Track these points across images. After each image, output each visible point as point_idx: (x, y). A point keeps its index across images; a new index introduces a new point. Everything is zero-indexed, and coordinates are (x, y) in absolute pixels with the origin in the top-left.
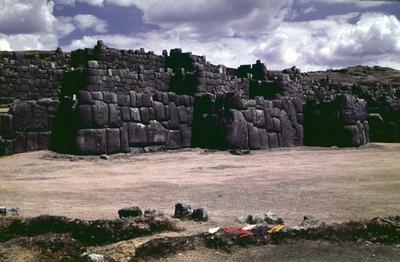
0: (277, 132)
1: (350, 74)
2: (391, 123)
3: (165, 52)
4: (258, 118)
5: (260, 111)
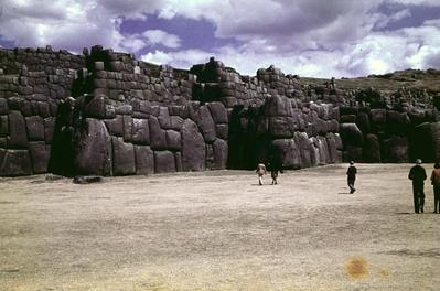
0: (174, 150)
1: (396, 79)
2: (370, 135)
3: (85, 51)
4: (135, 129)
5: (140, 121)
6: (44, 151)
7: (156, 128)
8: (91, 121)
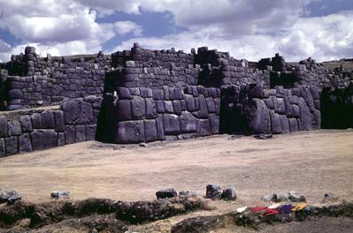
3: (193, 51)
4: (279, 105)
5: (281, 99)
6: (216, 120)
7: (288, 103)
8: (257, 100)
